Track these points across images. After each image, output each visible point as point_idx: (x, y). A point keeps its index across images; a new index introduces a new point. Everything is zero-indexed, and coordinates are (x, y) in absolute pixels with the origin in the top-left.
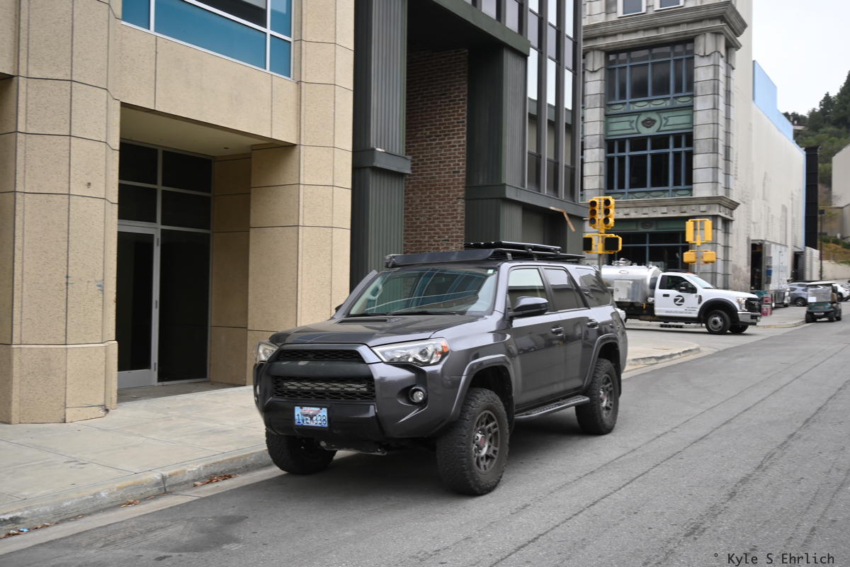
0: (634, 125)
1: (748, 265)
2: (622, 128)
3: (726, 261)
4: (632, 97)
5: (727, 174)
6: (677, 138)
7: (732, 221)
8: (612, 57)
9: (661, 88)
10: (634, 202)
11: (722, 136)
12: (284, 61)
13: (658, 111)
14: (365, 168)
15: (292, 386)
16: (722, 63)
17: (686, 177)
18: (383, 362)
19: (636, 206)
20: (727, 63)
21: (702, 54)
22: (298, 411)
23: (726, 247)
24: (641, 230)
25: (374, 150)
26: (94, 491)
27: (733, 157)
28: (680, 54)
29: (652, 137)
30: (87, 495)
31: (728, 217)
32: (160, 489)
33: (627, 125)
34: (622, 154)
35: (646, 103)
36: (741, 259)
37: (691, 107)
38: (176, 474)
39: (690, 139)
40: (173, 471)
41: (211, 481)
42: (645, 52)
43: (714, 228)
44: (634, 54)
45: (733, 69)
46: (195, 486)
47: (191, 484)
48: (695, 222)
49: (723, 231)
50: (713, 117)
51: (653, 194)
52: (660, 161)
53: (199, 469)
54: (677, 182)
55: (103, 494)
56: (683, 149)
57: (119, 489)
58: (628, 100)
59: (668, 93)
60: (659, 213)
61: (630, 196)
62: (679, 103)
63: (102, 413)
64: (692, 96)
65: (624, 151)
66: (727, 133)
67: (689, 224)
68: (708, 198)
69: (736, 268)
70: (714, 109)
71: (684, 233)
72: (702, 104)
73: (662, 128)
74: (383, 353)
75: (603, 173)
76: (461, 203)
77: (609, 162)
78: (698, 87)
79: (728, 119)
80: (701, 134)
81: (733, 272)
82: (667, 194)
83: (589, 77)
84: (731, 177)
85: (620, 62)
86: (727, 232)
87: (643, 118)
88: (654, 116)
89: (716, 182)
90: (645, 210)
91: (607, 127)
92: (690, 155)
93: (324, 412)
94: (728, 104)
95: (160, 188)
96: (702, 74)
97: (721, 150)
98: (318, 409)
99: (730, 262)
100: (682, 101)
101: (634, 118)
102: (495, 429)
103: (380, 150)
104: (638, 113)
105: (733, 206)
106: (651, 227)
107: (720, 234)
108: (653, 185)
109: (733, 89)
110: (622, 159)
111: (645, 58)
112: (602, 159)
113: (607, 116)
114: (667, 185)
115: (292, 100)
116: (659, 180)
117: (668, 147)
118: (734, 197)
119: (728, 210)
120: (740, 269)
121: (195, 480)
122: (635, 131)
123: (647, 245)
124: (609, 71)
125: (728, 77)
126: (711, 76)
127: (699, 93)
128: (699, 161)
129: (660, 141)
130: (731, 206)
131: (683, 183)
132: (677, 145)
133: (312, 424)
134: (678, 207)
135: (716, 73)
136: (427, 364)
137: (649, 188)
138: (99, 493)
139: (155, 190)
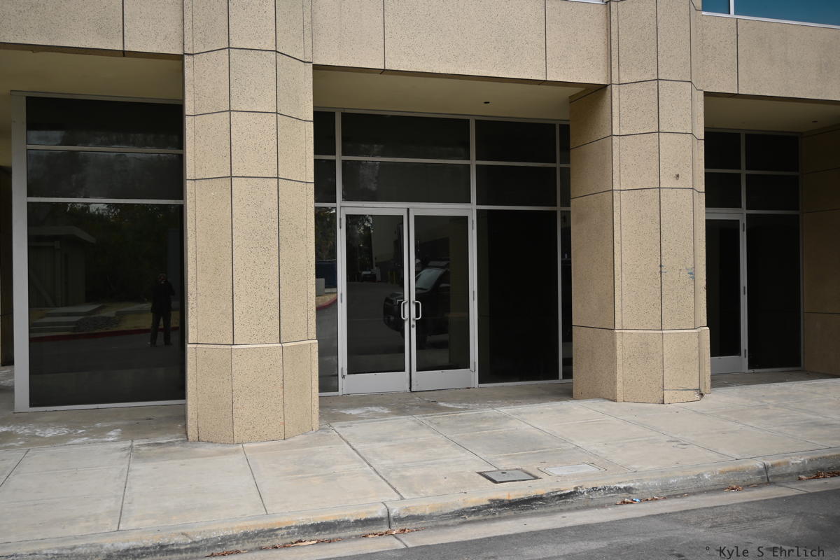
26: (697, 471)
30: (692, 474)
38: (779, 464)
40: (775, 461)
41: (817, 477)
47: (795, 477)
53: (804, 462)
55: (706, 476)
57: (722, 472)
63: (697, 397)
95: (744, 172)
121: (799, 473)
138: (702, 475)
139: (739, 175)
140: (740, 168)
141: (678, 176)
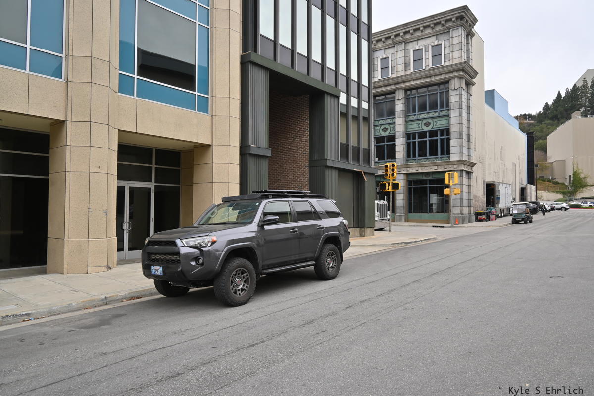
0: (420, 125)
1: (484, 195)
2: (414, 127)
3: (469, 193)
4: (419, 112)
5: (469, 149)
6: (442, 132)
7: (472, 172)
8: (409, 92)
9: (433, 106)
10: (420, 164)
11: (465, 130)
12: (204, 106)
13: (432, 118)
14: (247, 154)
15: (154, 257)
16: (464, 93)
17: (446, 150)
18: (185, 246)
19: (421, 166)
20: (468, 92)
21: (453, 89)
22: (153, 268)
23: (469, 186)
24: (424, 178)
25: (250, 146)
26: (69, 303)
27: (472, 139)
28: (443, 89)
29: (429, 131)
30: (66, 305)
31: (470, 170)
32: (104, 303)
33: (416, 126)
34: (414, 140)
35: (425, 114)
36: (480, 192)
37: (448, 115)
38: (113, 296)
39: (448, 131)
40: (112, 295)
41: (131, 300)
42: (425, 89)
43: (461, 176)
44: (419, 90)
45: (471, 95)
46: (123, 301)
47: (121, 301)
48: (450, 174)
49: (467, 177)
50: (460, 120)
51: (430, 160)
52: (433, 144)
53: (126, 294)
54: (442, 154)
55: (74, 304)
56: (445, 137)
57: (82, 302)
58: (417, 113)
59: (437, 109)
60: (433, 169)
61: (419, 161)
62: (442, 114)
64: (449, 110)
65: (415, 139)
66: (469, 128)
67: (447, 175)
68: (458, 161)
69: (475, 196)
70: (460, 116)
71: (443, 180)
72: (454, 114)
73: (434, 127)
74: (186, 242)
75: (405, 150)
76: (307, 169)
77: (408, 144)
78: (451, 105)
79: (469, 121)
80: (454, 129)
81: (474, 198)
82: (437, 160)
83: (397, 102)
84: (471, 150)
85: (412, 95)
86: (469, 178)
87: (424, 122)
88: (430, 121)
89: (461, 153)
90: (426, 168)
91: (406, 127)
92: (448, 140)
93: (161, 269)
94: (468, 113)
95: (154, 166)
96: (454, 98)
97: (465, 137)
98: (159, 267)
99: (472, 194)
100: (444, 113)
101: (420, 122)
102: (248, 277)
103: (253, 146)
104: (422, 119)
105: (473, 165)
106: (429, 176)
107: (465, 180)
108: (430, 155)
109: (471, 105)
110: (414, 143)
111: (426, 92)
112: (405, 143)
113: (406, 121)
114: (437, 155)
115: (209, 123)
116: (433, 153)
117: (437, 136)
118: (473, 161)
119: (469, 167)
120: (479, 196)
121: (123, 299)
122: (421, 128)
123: (428, 186)
124: (407, 99)
125: (468, 100)
126: (458, 99)
127: (452, 109)
128: (453, 142)
129: (433, 133)
130: (471, 165)
131: (445, 154)
132: (442, 135)
133: (158, 274)
134: (443, 166)
135: (461, 98)
136: (206, 247)
137: (428, 157)
138: (71, 304)
139: (152, 167)
140: (152, 164)
141: (100, 167)
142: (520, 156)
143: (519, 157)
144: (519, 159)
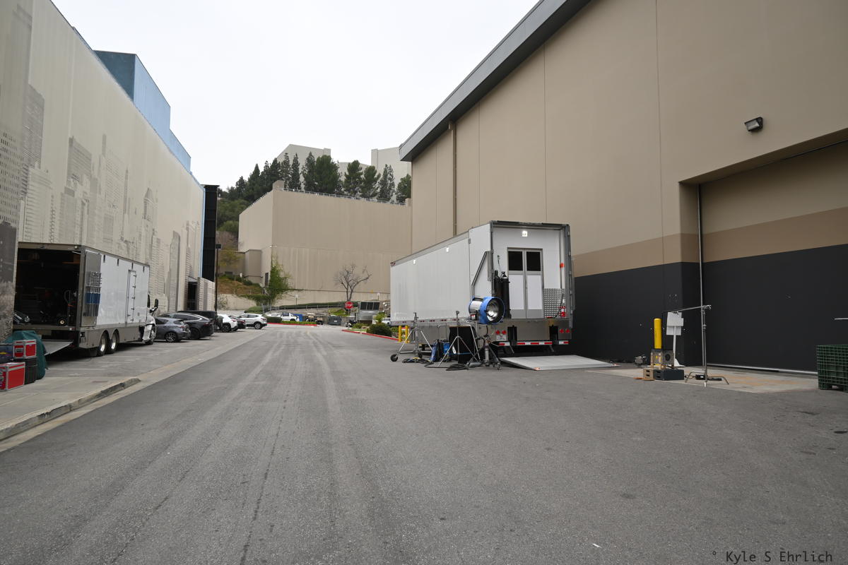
142: (190, 223)
143: (188, 224)
144: (187, 229)
